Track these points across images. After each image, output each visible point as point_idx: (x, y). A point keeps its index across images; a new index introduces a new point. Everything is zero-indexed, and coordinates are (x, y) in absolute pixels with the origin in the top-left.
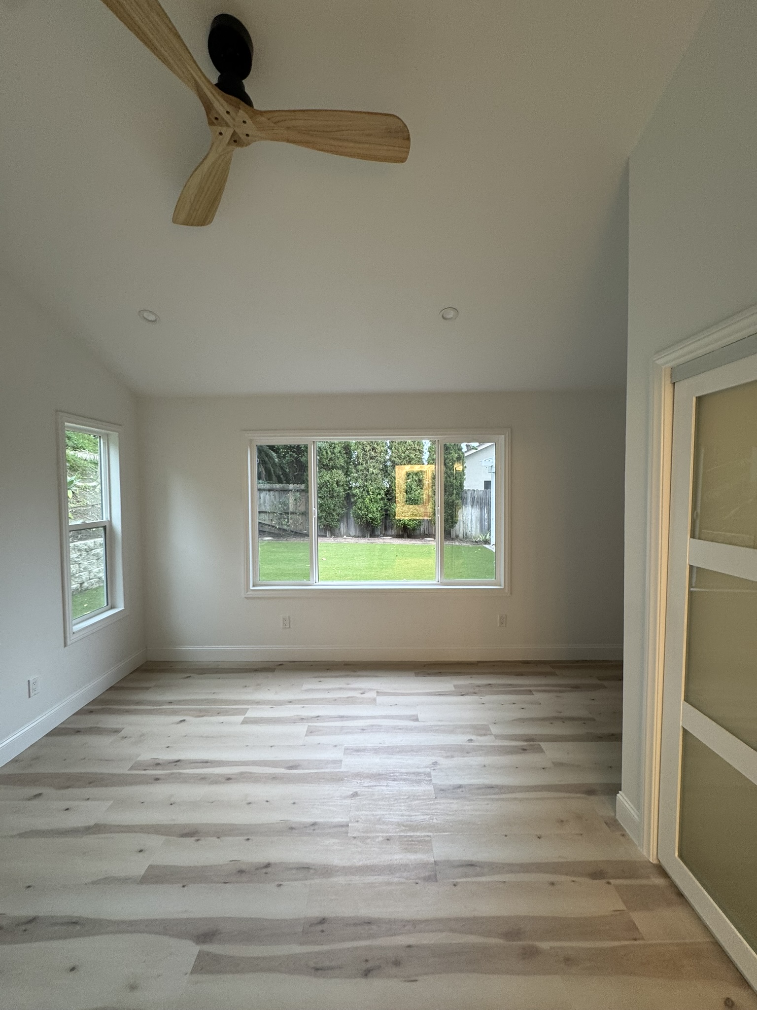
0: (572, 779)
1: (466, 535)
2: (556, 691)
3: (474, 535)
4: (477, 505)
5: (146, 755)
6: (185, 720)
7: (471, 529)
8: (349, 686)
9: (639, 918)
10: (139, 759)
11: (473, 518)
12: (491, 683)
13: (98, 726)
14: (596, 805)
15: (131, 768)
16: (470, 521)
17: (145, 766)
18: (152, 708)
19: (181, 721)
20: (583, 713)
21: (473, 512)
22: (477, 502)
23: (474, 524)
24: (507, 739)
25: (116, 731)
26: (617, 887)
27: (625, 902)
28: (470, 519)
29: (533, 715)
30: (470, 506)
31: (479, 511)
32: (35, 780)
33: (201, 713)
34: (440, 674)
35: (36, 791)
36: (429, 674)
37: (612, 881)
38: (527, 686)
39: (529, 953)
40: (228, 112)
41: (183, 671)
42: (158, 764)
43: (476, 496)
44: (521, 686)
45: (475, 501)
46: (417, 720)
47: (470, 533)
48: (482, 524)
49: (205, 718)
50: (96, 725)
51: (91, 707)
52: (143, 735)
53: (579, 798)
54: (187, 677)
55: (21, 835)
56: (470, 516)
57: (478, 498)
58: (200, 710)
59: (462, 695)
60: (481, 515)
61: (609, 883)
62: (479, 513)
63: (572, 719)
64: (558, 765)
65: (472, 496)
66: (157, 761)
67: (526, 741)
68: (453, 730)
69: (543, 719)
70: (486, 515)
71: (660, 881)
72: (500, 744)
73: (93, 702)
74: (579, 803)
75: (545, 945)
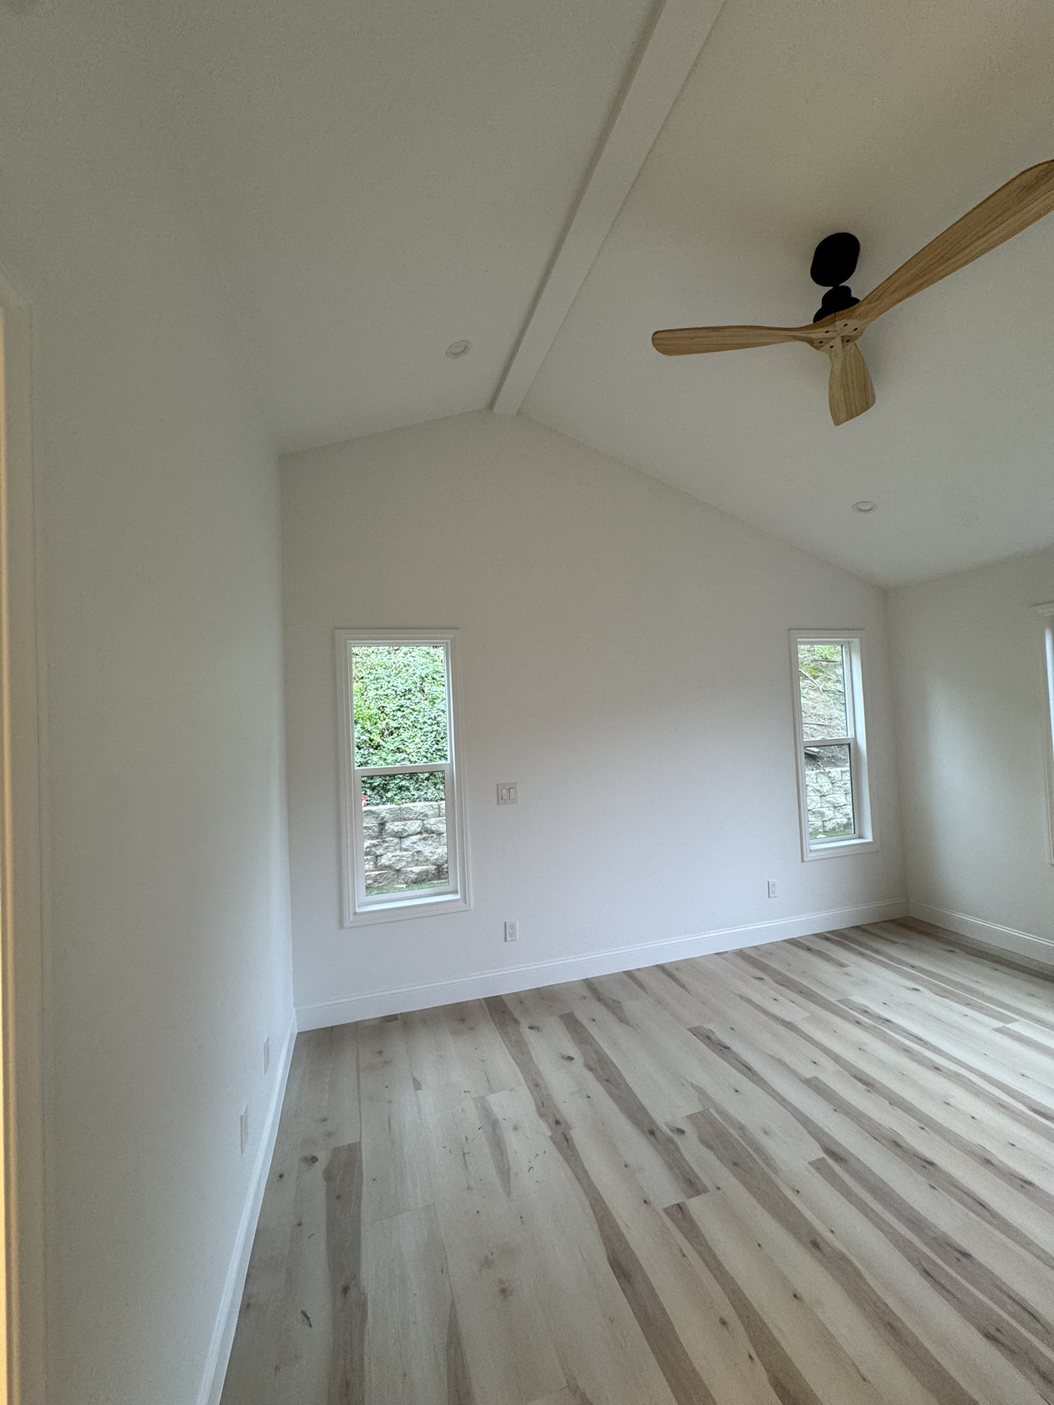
5: (858, 998)
6: (919, 990)
10: (851, 998)
13: (829, 953)
15: (840, 1001)
17: (853, 1006)
18: (889, 962)
19: (915, 989)
25: (842, 965)
32: (763, 967)
33: (945, 994)
35: (761, 975)
40: (827, 332)
41: (949, 942)
42: (867, 1012)
49: (946, 1000)
50: (826, 952)
51: (829, 935)
52: (865, 981)
54: (950, 951)
55: (741, 997)
58: (945, 990)
66: (866, 1009)
73: (833, 932)
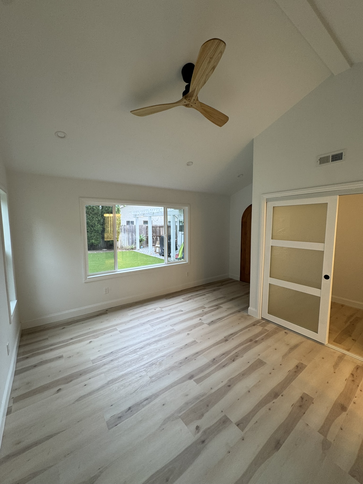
0: (233, 311)
1: (122, 246)
2: (211, 292)
3: (125, 246)
4: (126, 232)
6: (91, 341)
7: (124, 243)
8: (147, 309)
9: (266, 328)
11: (125, 238)
12: (192, 295)
14: (243, 313)
16: (123, 240)
19: (90, 342)
20: (222, 296)
21: (125, 235)
22: (127, 231)
23: (125, 241)
24: (211, 308)
26: (259, 325)
27: (262, 327)
28: (123, 239)
29: (210, 300)
30: (123, 233)
31: (127, 235)
34: (173, 297)
36: (170, 298)
37: (258, 325)
38: (202, 293)
39: (256, 342)
41: (55, 327)
43: (126, 228)
44: (201, 294)
45: (126, 230)
46: (182, 311)
47: (123, 245)
48: (129, 241)
53: (238, 313)
56: (123, 237)
57: (127, 229)
59: (188, 301)
60: (128, 237)
61: (257, 325)
62: (128, 236)
63: (220, 298)
64: (228, 309)
65: (124, 228)
67: (216, 306)
68: (195, 310)
69: (215, 300)
70: (131, 237)
71: (264, 321)
72: (211, 309)
74: (239, 315)
75: (257, 339)
